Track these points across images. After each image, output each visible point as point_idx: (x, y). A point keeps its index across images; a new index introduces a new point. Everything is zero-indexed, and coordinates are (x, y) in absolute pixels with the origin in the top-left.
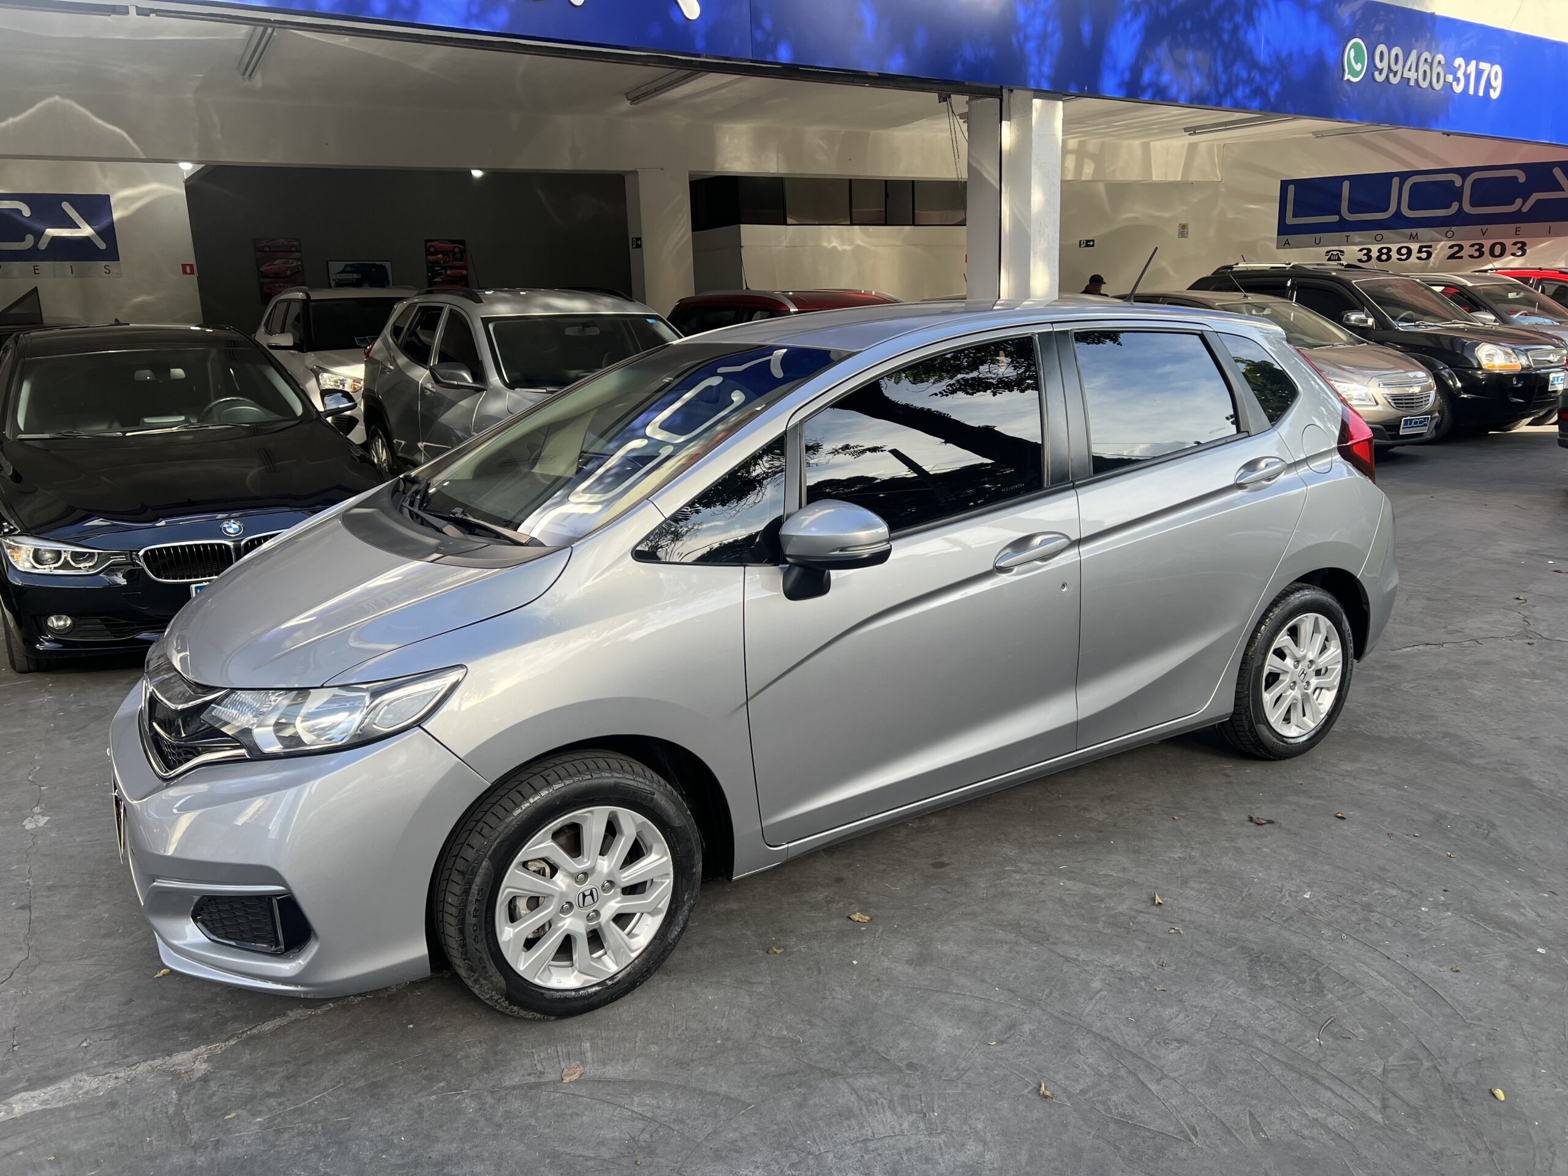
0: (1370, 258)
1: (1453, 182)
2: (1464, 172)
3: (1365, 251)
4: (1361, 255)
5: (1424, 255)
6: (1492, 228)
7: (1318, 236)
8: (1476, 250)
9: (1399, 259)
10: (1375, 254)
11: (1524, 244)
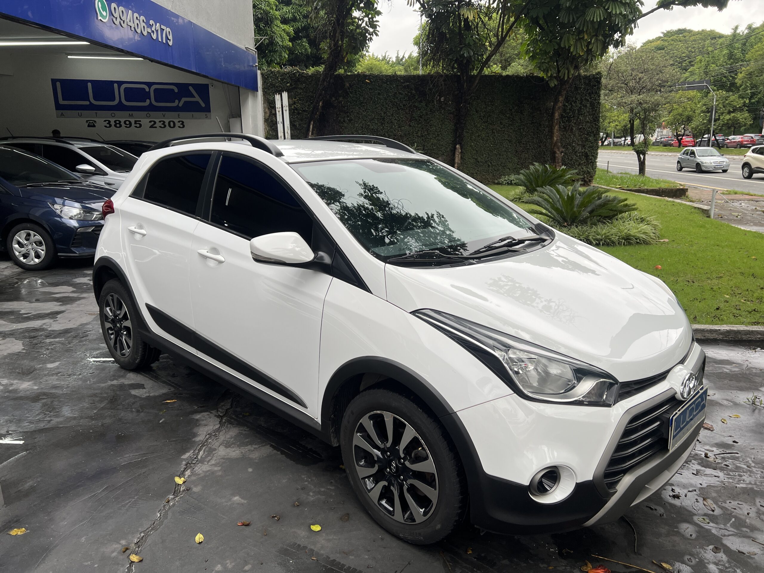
0: (110, 126)
1: (144, 89)
2: (149, 84)
3: (107, 122)
4: (106, 124)
5: (138, 125)
6: (167, 114)
7: (80, 112)
8: (162, 124)
9: (126, 127)
10: (113, 123)
11: (183, 122)
